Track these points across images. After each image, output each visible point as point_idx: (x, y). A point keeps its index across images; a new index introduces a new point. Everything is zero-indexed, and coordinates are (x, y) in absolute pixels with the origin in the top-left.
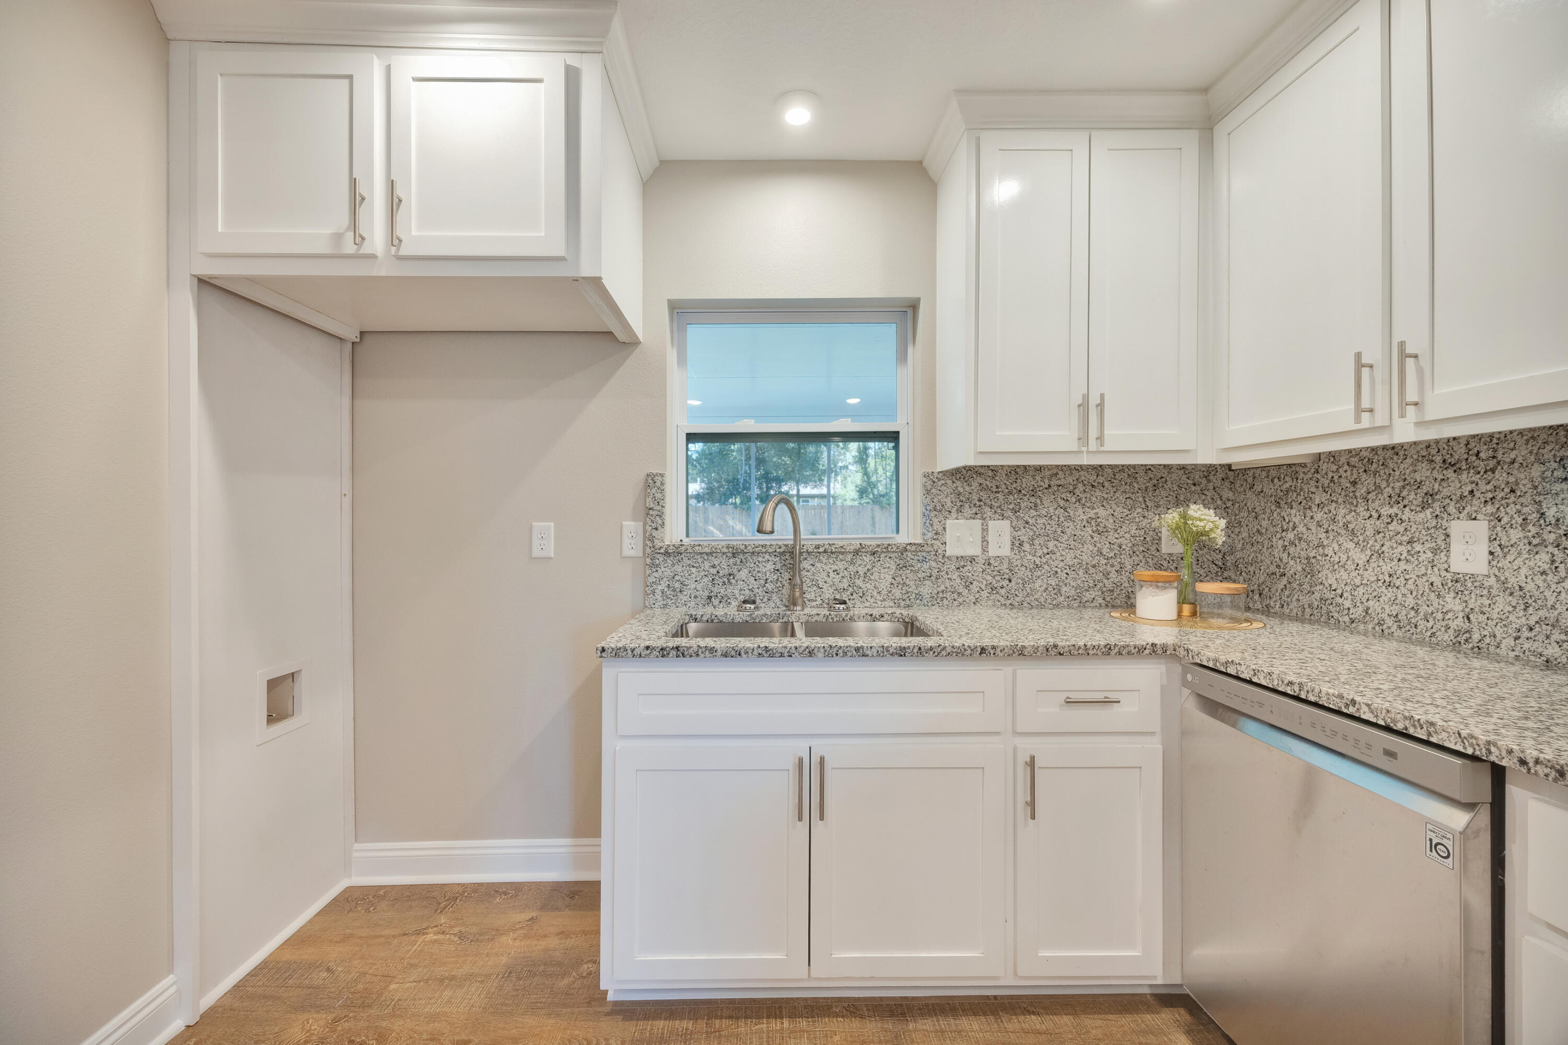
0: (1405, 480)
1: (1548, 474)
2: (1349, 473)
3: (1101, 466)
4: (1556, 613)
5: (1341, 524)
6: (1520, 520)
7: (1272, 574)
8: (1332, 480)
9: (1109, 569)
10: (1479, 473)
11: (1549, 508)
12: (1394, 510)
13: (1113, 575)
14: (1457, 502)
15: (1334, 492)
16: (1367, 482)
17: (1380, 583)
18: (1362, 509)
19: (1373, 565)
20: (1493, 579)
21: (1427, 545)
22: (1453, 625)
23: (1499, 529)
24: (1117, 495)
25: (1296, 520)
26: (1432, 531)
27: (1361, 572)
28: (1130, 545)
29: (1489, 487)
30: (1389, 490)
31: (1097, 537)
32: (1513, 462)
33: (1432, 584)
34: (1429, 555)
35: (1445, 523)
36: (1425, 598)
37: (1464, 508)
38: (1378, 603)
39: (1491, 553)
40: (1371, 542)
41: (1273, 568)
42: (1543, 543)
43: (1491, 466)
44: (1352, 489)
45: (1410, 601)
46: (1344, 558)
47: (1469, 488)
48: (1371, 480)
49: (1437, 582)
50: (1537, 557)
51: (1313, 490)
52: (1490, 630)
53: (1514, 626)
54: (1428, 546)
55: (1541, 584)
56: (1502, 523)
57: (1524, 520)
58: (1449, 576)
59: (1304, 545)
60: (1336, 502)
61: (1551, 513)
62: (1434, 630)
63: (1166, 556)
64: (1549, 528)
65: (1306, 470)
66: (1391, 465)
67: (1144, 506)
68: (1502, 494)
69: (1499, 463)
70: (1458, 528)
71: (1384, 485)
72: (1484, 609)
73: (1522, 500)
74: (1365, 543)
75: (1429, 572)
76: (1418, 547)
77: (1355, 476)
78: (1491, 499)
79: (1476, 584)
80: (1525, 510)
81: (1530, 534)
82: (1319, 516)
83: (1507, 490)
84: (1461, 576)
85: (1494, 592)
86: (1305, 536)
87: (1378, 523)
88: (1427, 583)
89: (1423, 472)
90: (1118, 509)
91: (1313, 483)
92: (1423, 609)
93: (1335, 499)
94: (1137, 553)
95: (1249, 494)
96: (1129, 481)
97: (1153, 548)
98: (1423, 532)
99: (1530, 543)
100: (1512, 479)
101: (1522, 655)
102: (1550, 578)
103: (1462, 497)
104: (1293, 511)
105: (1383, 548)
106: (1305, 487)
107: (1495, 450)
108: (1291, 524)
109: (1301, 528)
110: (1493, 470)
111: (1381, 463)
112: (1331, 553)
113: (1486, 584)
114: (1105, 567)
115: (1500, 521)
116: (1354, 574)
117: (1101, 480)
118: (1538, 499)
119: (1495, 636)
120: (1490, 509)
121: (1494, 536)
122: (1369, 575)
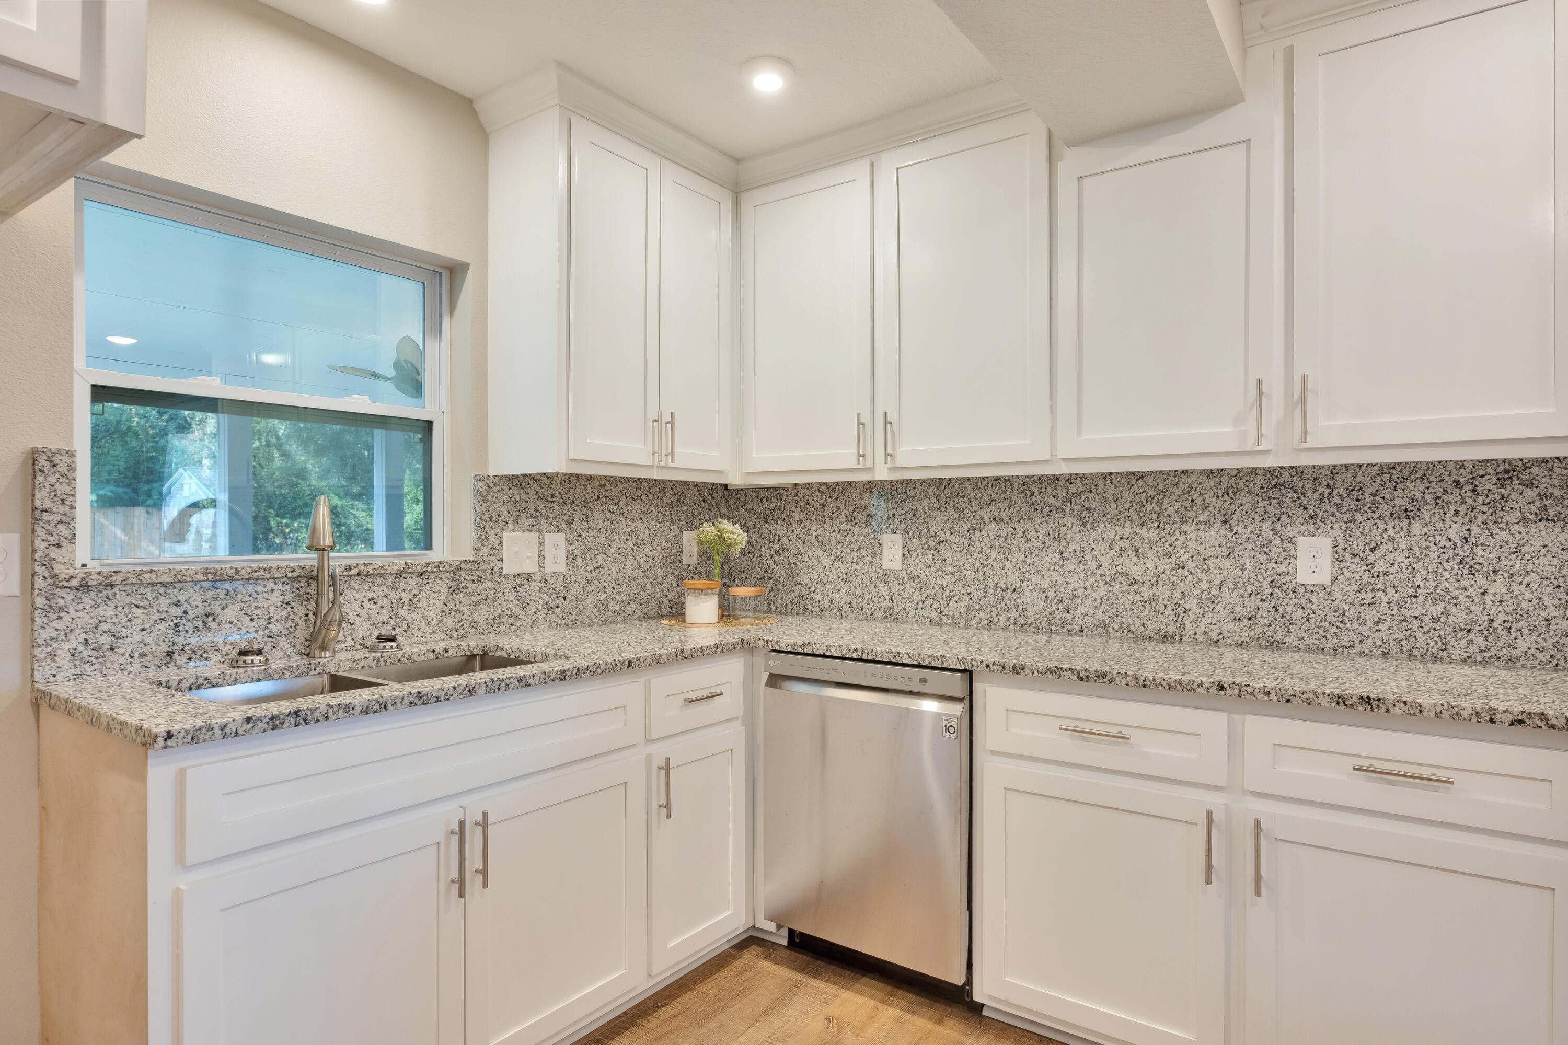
0: (856, 505)
1: (931, 505)
2: (819, 497)
3: (639, 479)
4: (935, 591)
5: (814, 536)
6: (918, 534)
7: (761, 578)
8: (808, 503)
9: (646, 581)
10: (897, 502)
11: (931, 526)
12: (849, 527)
13: (649, 587)
14: (886, 521)
15: (809, 512)
16: (832, 504)
17: (840, 580)
18: (828, 525)
19: (836, 566)
20: (904, 572)
22: (883, 605)
23: (907, 539)
24: (651, 508)
25: (781, 533)
26: (872, 541)
27: (827, 573)
28: (661, 557)
29: (903, 512)
30: (846, 511)
31: (636, 550)
32: (915, 496)
33: (872, 578)
34: (870, 558)
35: (879, 536)
36: (867, 588)
37: (889, 526)
38: (838, 595)
39: (904, 555)
40: (834, 550)
41: (762, 574)
42: (928, 548)
43: (904, 498)
44: (822, 510)
45: (859, 591)
46: (816, 562)
47: (892, 512)
48: (834, 504)
49: (875, 577)
50: (926, 557)
51: (794, 509)
52: (903, 606)
53: (915, 601)
54: (869, 552)
55: (928, 574)
56: (910, 535)
57: (920, 533)
58: (881, 572)
59: (786, 553)
60: (811, 520)
61: (933, 530)
62: (873, 610)
63: (685, 567)
64: (932, 539)
65: (788, 493)
66: (847, 494)
67: (670, 520)
68: (909, 517)
69: (908, 497)
70: (887, 539)
71: (842, 508)
73: (919, 521)
74: (830, 551)
75: (870, 570)
76: (863, 553)
77: (824, 500)
78: (904, 520)
79: (896, 576)
80: (920, 527)
81: (923, 543)
82: (798, 530)
83: (912, 514)
84: (888, 571)
85: (905, 580)
86: (787, 547)
87: (839, 535)
88: (869, 578)
89: (866, 499)
90: (652, 522)
91: (793, 504)
92: (866, 596)
93: (809, 517)
94: (666, 564)
95: (741, 511)
96: (660, 495)
97: (677, 560)
98: (866, 542)
99: (923, 548)
100: (914, 507)
101: (919, 619)
102: (932, 569)
103: (888, 518)
104: (778, 526)
105: (842, 554)
106: (788, 507)
107: (906, 488)
108: (777, 537)
109: (784, 540)
110: (905, 501)
111: (841, 491)
112: (807, 559)
113: (901, 576)
115: (908, 534)
116: (823, 574)
117: (639, 493)
118: (926, 520)
119: (905, 609)
120: (903, 526)
121: (905, 544)
122: (834, 575)
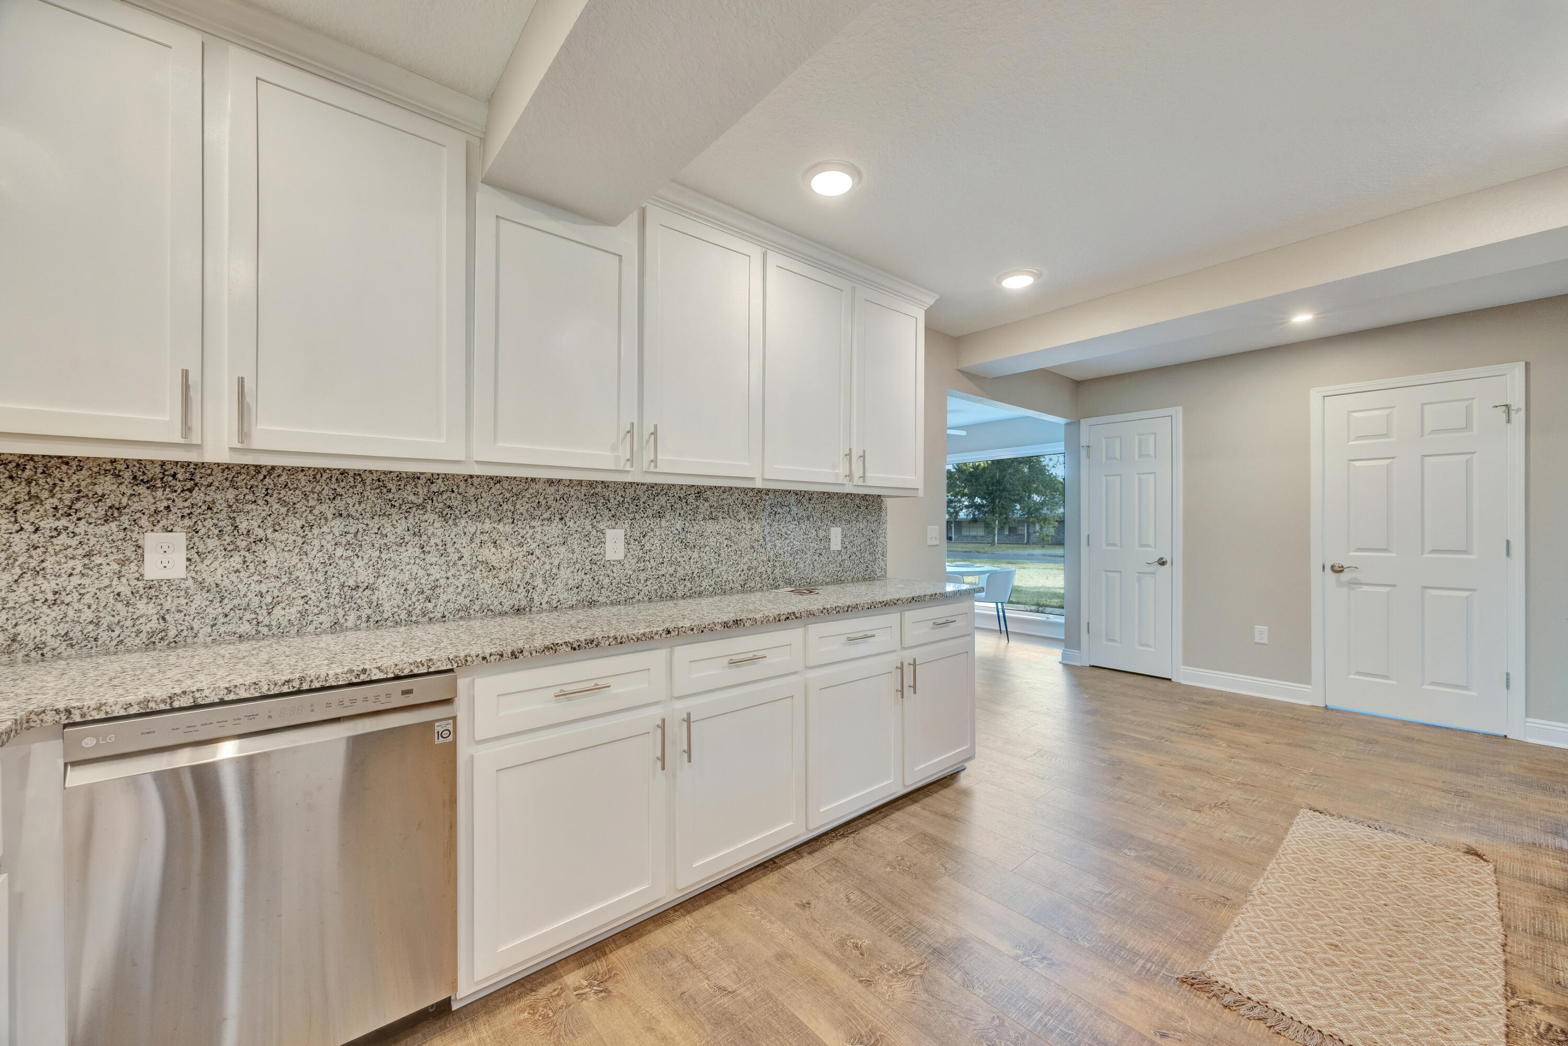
0: (79, 492)
1: (241, 497)
4: (247, 599)
6: (216, 532)
10: (176, 491)
11: (241, 522)
12: (63, 523)
14: (151, 516)
17: (38, 604)
20: (190, 581)
21: (111, 557)
22: (146, 628)
23: (196, 539)
26: (119, 543)
29: (187, 504)
30: (53, 500)
32: (210, 485)
33: (118, 594)
34: (115, 566)
35: (135, 536)
36: (109, 609)
37: (158, 522)
38: (34, 626)
39: (189, 560)
42: (237, 549)
45: (88, 615)
47: (165, 503)
49: (125, 592)
50: (232, 559)
52: (187, 624)
53: (211, 616)
54: (113, 558)
55: (235, 580)
56: (200, 534)
57: (220, 531)
58: (141, 584)
61: (243, 527)
62: (121, 638)
64: (242, 537)
66: (57, 473)
68: (200, 510)
69: (196, 485)
71: (44, 495)
72: (180, 608)
73: (218, 516)
76: (98, 560)
78: (189, 514)
79: (172, 588)
80: (220, 524)
81: (225, 543)
83: (204, 507)
84: (155, 582)
85: (191, 592)
87: (34, 536)
88: (112, 595)
89: (106, 485)
92: (107, 620)
98: (107, 544)
99: (225, 550)
100: (208, 499)
101: (218, 638)
102: (241, 575)
103: (156, 512)
105: (44, 564)
107: (193, 474)
110: (190, 490)
111: (40, 471)
113: (183, 586)
115: (197, 532)
118: (232, 515)
119: (192, 629)
120: (187, 522)
121: (192, 546)
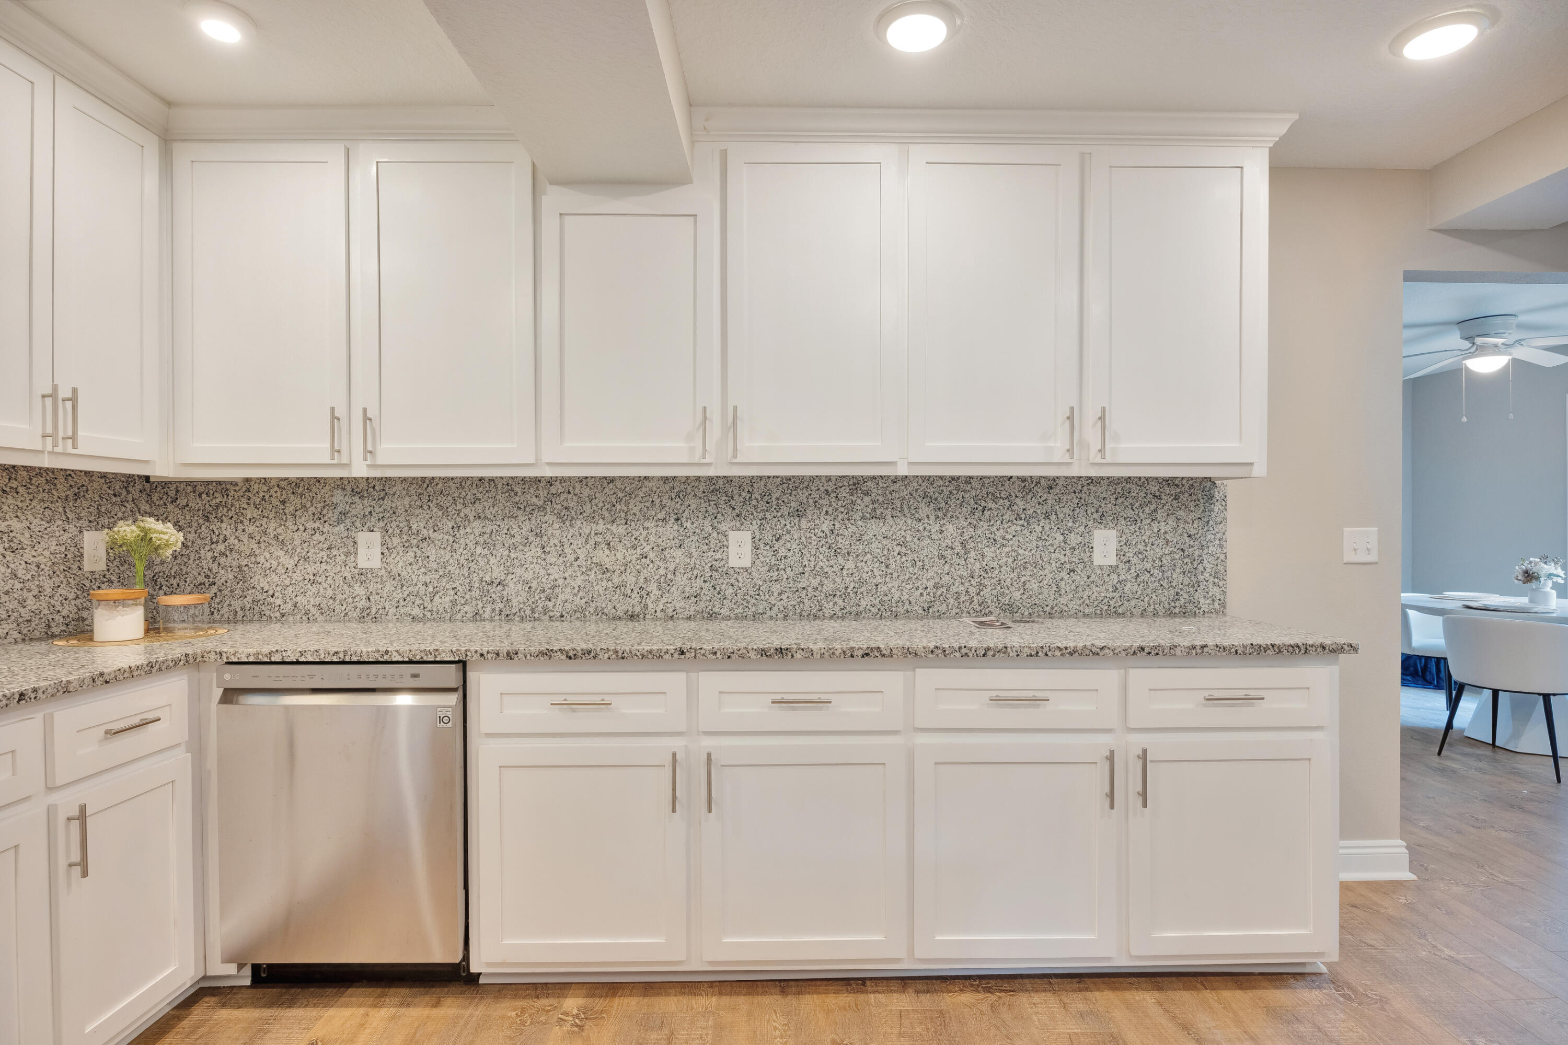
0: (325, 502)
1: (413, 503)
2: (279, 494)
3: (14, 467)
4: (417, 588)
5: (272, 536)
6: (398, 532)
7: (200, 584)
8: (263, 499)
9: (25, 594)
10: (375, 500)
11: (413, 524)
12: (317, 524)
13: (30, 602)
14: (361, 519)
15: (265, 509)
16: (295, 501)
17: (306, 582)
18: (290, 523)
19: (300, 567)
20: (384, 570)
21: (341, 550)
22: (359, 605)
23: (387, 537)
24: (34, 503)
25: (227, 533)
26: (345, 539)
27: (290, 574)
28: (49, 564)
29: (381, 510)
30: (313, 509)
31: (10, 556)
32: (394, 494)
33: (345, 578)
34: (343, 557)
35: (353, 534)
36: (340, 589)
37: (366, 524)
38: (304, 598)
39: (382, 554)
40: (298, 550)
41: (201, 579)
42: (411, 546)
43: (382, 496)
44: (282, 507)
45: (330, 592)
46: (275, 564)
47: (369, 509)
48: (298, 501)
49: (348, 576)
50: (408, 554)
51: (245, 506)
52: (382, 604)
53: (396, 599)
54: (342, 551)
55: (410, 571)
56: (389, 533)
57: (400, 531)
58: (356, 571)
59: (235, 555)
60: (268, 518)
61: (415, 527)
62: (347, 611)
63: (88, 575)
64: (413, 536)
65: (237, 488)
66: (314, 490)
67: (64, 518)
68: (389, 515)
69: (386, 494)
70: (363, 537)
71: (308, 505)
72: (378, 591)
73: (399, 519)
74: (294, 551)
75: (343, 569)
76: (335, 552)
77: (284, 496)
78: (382, 518)
79: (374, 575)
80: (401, 525)
81: (404, 540)
82: (251, 529)
83: (391, 512)
84: (364, 570)
85: (384, 579)
86: (237, 547)
87: (304, 534)
88: (341, 578)
89: (338, 497)
90: (35, 521)
91: (244, 500)
92: (339, 597)
93: (266, 514)
94: (58, 572)
95: (170, 507)
96: (47, 487)
97: (75, 567)
98: (339, 540)
99: (404, 546)
100: (393, 505)
101: (400, 616)
102: (414, 566)
103: (364, 516)
104: (224, 525)
105: (309, 554)
106: (237, 504)
107: (384, 486)
108: (221, 537)
109: (232, 540)
110: (383, 499)
111: (306, 488)
112: (262, 560)
113: (380, 574)
114: (20, 592)
115: (387, 532)
116: (284, 576)
117: (14, 484)
118: (408, 518)
119: (385, 608)
120: (381, 524)
121: (384, 542)
122: (298, 576)
